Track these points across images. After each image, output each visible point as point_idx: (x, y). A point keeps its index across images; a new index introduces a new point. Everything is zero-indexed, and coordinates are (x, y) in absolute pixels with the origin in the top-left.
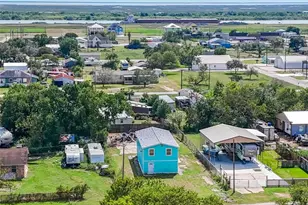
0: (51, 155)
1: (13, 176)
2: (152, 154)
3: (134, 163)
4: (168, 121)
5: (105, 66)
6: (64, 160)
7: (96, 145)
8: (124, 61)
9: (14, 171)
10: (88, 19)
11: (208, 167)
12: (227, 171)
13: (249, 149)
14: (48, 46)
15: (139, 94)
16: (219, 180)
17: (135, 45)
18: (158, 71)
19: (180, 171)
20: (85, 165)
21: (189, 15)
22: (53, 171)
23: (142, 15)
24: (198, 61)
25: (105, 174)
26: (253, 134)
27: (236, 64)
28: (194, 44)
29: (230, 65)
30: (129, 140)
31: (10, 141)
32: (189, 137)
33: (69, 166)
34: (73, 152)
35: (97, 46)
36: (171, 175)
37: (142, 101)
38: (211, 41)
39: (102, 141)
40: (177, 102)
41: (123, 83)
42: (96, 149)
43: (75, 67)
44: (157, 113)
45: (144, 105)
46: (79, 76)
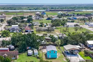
0: (24, 52)
1: (15, 58)
2: (50, 53)
3: (46, 55)
4: (56, 43)
5: (40, 26)
6: (28, 54)
7: (36, 50)
8: (45, 24)
9: (15, 57)
10: (36, 9)
11: (65, 56)
12: (69, 57)
13: (76, 51)
14: (24, 19)
15: (49, 34)
16: (67, 60)
17: (49, 19)
18: (54, 27)
19: (57, 57)
20: (33, 55)
21: (66, 8)
22: (25, 57)
23: (52, 8)
24: (66, 24)
25: (38, 58)
27: (77, 25)
28: (65, 18)
29: (75, 26)
30: (45, 48)
31: (14, 49)
32: (61, 47)
33: (29, 56)
34: (30, 52)
35: (38, 19)
36: (55, 58)
37: (49, 37)
38: (71, 17)
39: (38, 49)
40: (59, 37)
42: (36, 51)
44: (53, 41)
45: (49, 38)
46: (33, 29)
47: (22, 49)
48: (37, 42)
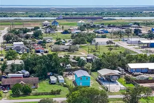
0: (44, 80)
2: (81, 79)
3: (74, 82)
4: (85, 67)
6: (50, 82)
7: (60, 76)
8: (63, 41)
10: (40, 16)
11: (100, 84)
12: (107, 85)
14: (28, 33)
15: (72, 56)
16: (104, 88)
17: (66, 32)
18: (78, 45)
19: (91, 85)
20: (57, 83)
22: (46, 85)
24: (95, 41)
25: (65, 86)
26: (116, 72)
27: (111, 42)
28: (91, 31)
29: (108, 43)
30: (71, 74)
31: (29, 75)
32: (93, 73)
33: (52, 84)
34: (53, 79)
35: (49, 33)
37: (74, 59)
38: (100, 30)
39: (62, 75)
40: (87, 59)
41: (64, 51)
42: (61, 78)
43: (43, 43)
44: (80, 64)
45: (75, 61)
47: (42, 76)
48: (61, 66)
